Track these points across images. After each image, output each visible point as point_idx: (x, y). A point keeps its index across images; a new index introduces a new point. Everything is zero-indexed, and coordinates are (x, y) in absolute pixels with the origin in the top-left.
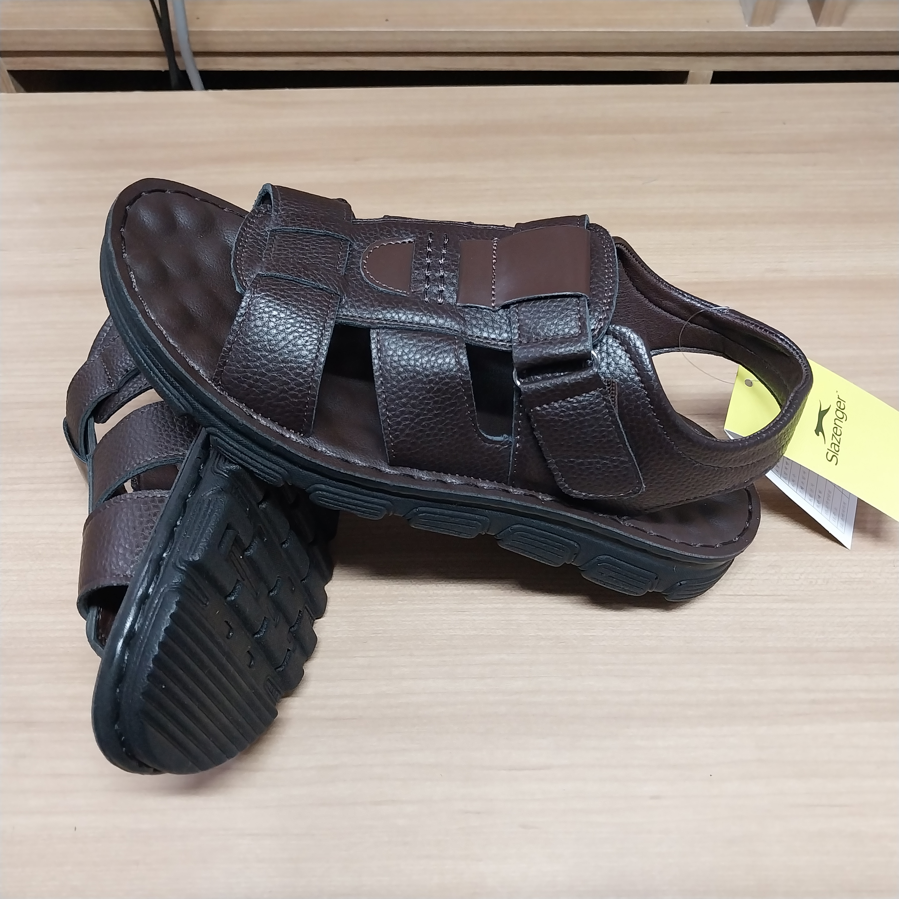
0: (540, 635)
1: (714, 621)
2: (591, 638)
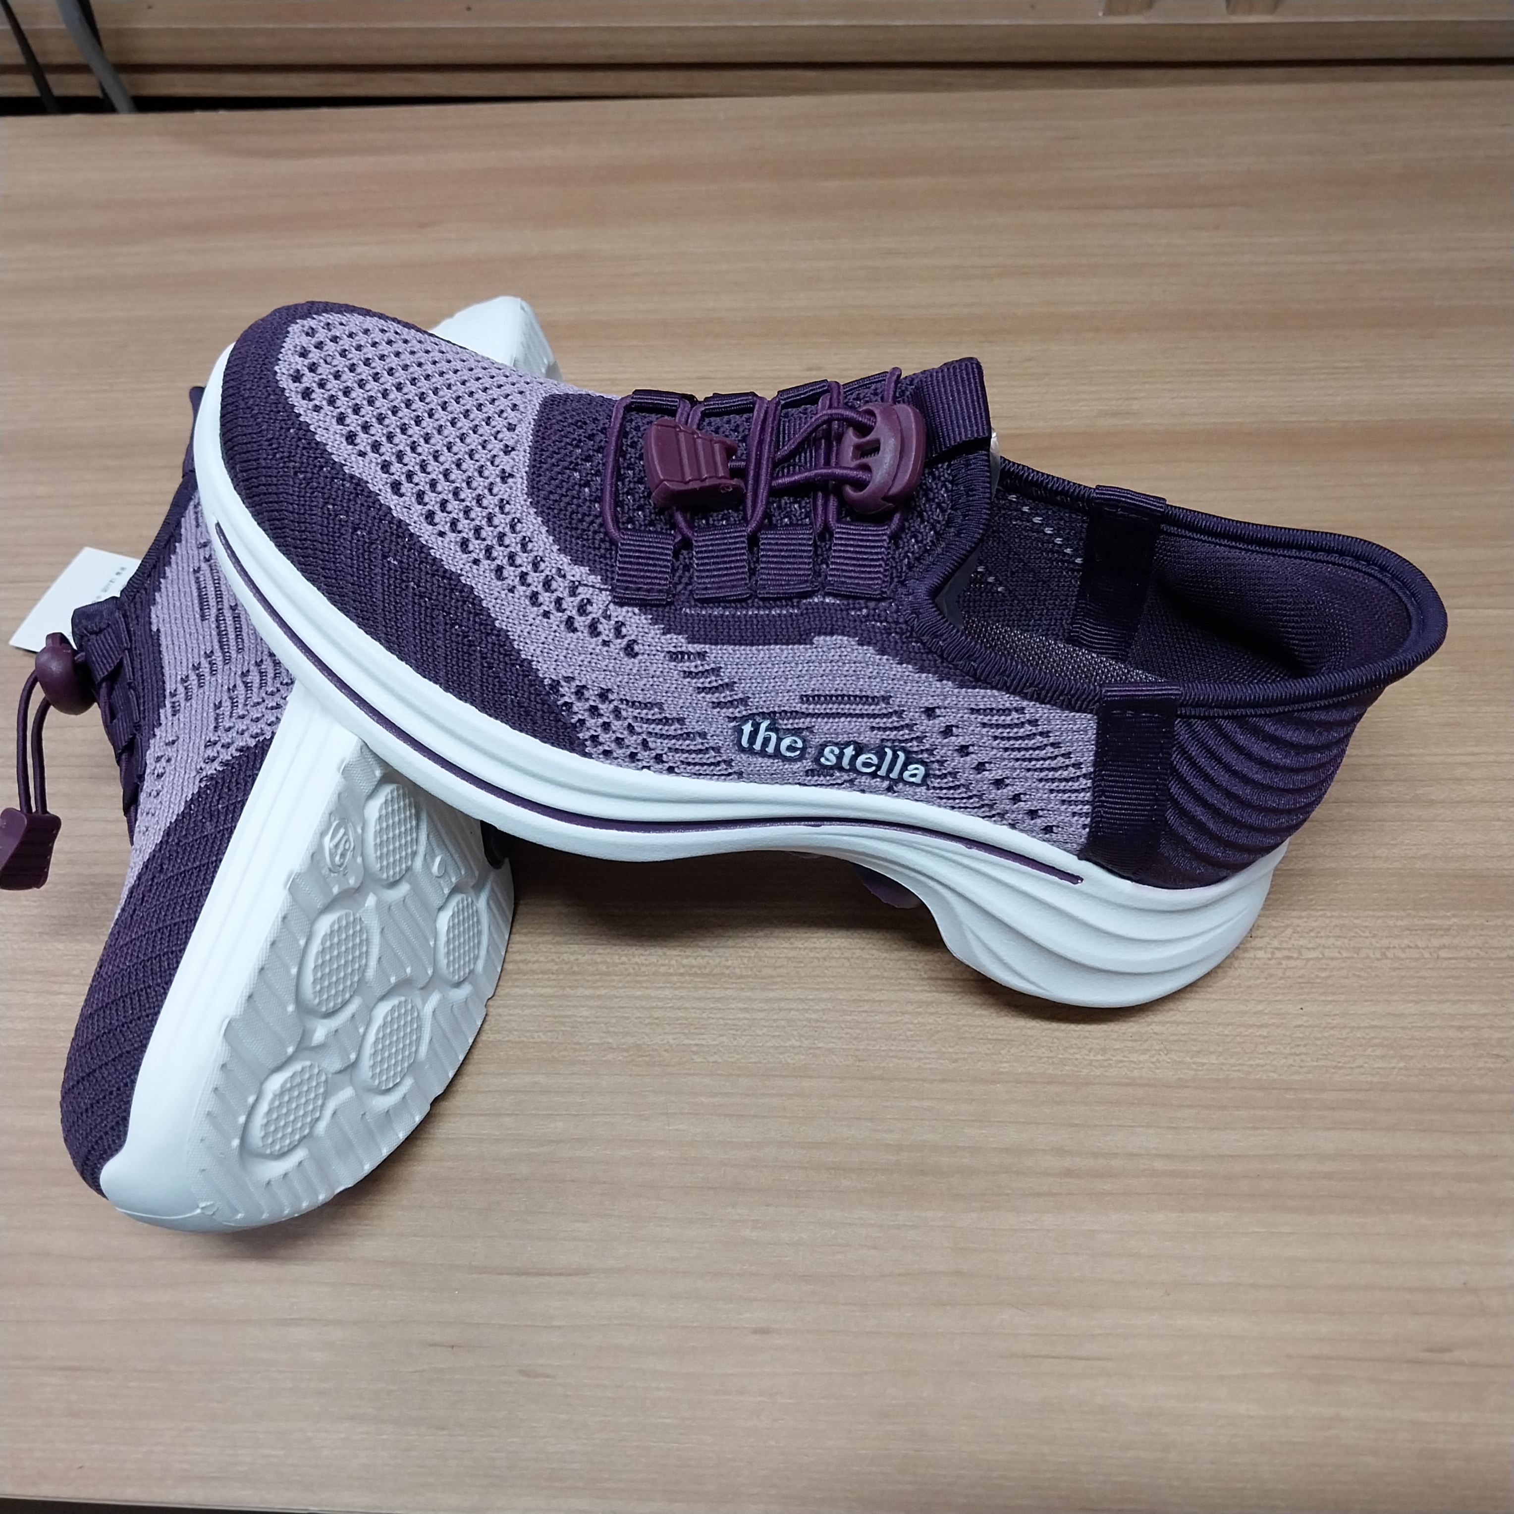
0: (609, 1043)
1: (912, 1023)
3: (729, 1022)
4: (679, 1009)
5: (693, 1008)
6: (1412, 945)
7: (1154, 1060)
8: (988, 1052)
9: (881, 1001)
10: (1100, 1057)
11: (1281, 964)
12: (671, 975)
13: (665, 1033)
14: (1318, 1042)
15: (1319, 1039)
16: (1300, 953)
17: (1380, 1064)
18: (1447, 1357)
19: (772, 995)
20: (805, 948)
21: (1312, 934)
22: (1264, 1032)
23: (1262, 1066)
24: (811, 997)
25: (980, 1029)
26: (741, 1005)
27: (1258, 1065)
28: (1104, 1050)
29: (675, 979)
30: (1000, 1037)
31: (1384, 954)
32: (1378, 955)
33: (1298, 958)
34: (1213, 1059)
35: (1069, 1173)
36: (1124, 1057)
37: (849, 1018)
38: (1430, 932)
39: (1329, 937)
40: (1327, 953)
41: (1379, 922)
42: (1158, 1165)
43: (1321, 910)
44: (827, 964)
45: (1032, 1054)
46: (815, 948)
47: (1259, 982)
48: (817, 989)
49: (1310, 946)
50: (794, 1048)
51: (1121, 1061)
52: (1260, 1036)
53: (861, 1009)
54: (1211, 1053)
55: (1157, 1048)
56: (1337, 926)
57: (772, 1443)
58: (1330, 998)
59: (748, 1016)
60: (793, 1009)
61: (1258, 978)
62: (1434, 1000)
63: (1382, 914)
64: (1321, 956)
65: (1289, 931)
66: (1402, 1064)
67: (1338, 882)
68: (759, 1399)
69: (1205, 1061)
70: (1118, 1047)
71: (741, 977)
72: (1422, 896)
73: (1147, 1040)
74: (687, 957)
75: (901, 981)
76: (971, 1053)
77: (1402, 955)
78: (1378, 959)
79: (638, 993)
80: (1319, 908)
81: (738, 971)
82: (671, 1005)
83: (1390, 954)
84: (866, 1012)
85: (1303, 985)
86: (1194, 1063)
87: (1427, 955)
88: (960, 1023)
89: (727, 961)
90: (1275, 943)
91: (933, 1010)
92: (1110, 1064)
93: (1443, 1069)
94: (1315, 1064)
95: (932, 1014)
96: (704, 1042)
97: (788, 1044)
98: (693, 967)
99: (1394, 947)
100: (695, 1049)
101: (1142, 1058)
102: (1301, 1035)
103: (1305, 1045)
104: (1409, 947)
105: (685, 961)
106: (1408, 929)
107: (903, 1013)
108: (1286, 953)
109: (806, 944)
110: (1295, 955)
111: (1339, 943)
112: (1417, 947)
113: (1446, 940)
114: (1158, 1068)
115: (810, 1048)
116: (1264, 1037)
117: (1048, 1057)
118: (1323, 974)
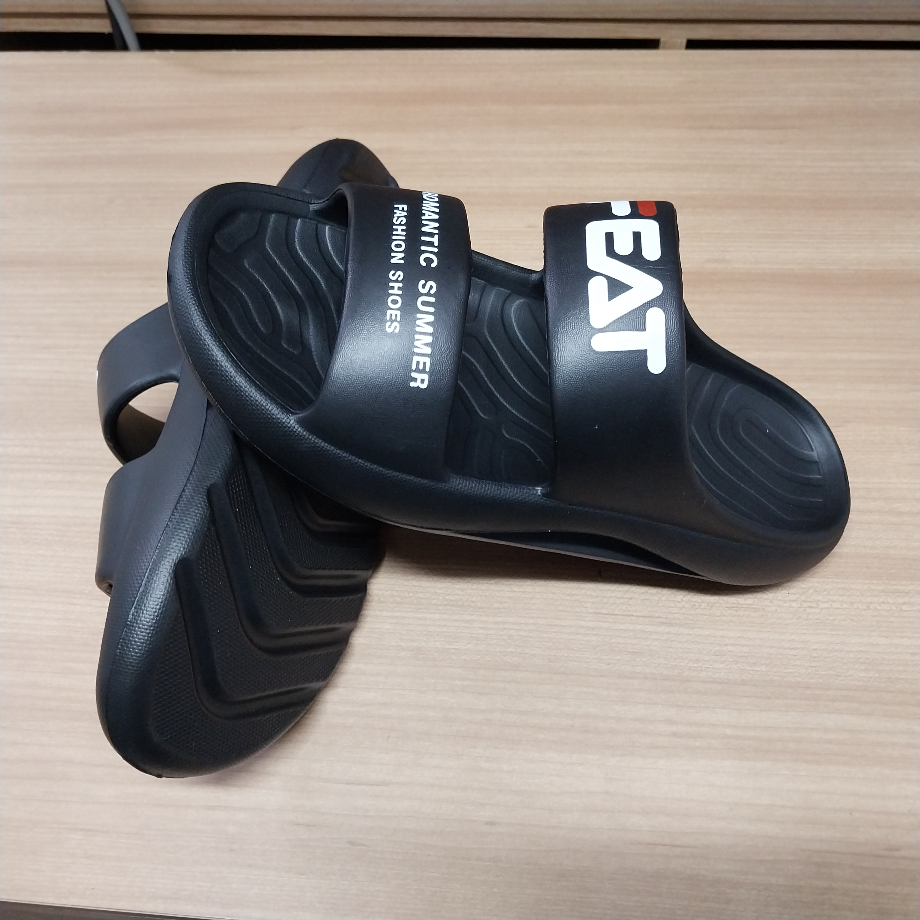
3: (473, 635)
4: (443, 626)
5: (452, 626)
6: (885, 601)
7: (728, 667)
8: (628, 659)
9: (564, 626)
10: (695, 665)
11: (805, 611)
12: (439, 605)
13: (436, 641)
14: (826, 660)
15: (827, 658)
16: (818, 605)
17: (863, 674)
18: (896, 854)
19: (499, 619)
20: (520, 592)
21: (825, 593)
22: (794, 652)
23: (792, 673)
24: (522, 622)
25: (624, 645)
26: (480, 625)
27: (790, 673)
28: (698, 661)
29: (441, 607)
30: (636, 651)
31: (868, 607)
32: (865, 607)
33: (816, 608)
34: (763, 668)
35: (675, 735)
36: (710, 665)
37: (545, 636)
38: (897, 594)
39: (835, 595)
40: (835, 605)
41: (866, 586)
42: (728, 731)
43: (833, 578)
44: (532, 602)
45: (655, 662)
46: (525, 592)
47: (792, 621)
48: (526, 617)
49: (824, 600)
50: (511, 652)
51: (708, 668)
52: (792, 655)
53: (553, 630)
54: (763, 664)
55: (730, 660)
56: (840, 588)
57: (496, 890)
58: (834, 633)
59: (484, 632)
60: (511, 629)
61: (792, 619)
62: (897, 636)
63: (867, 582)
64: (830, 607)
65: (811, 591)
66: (877, 675)
67: (842, 561)
68: (488, 863)
69: (758, 669)
70: (706, 659)
71: (481, 608)
72: (893, 571)
73: (724, 655)
74: (449, 594)
75: (577, 614)
76: (618, 660)
77: (879, 608)
78: (864, 610)
79: (420, 616)
80: (830, 577)
81: (479, 604)
82: (438, 624)
83: (872, 607)
84: (555, 632)
85: (819, 624)
86: (752, 670)
87: (894, 608)
88: (612, 641)
89: (472, 598)
90: (803, 598)
91: (595, 633)
92: (702, 670)
93: (901, 679)
94: (824, 673)
95: (595, 635)
96: (457, 647)
97: (509, 650)
98: (452, 600)
99: (874, 603)
100: (453, 651)
101: (721, 666)
102: (816, 655)
103: (819, 661)
104: (883, 603)
105: (447, 597)
106: (883, 592)
107: (578, 634)
108: (810, 604)
109: (520, 589)
110: (814, 605)
111: (841, 599)
112: (888, 603)
113: (906, 600)
114: (730, 673)
115: (522, 653)
116: (794, 655)
117: (664, 664)
118: (832, 618)
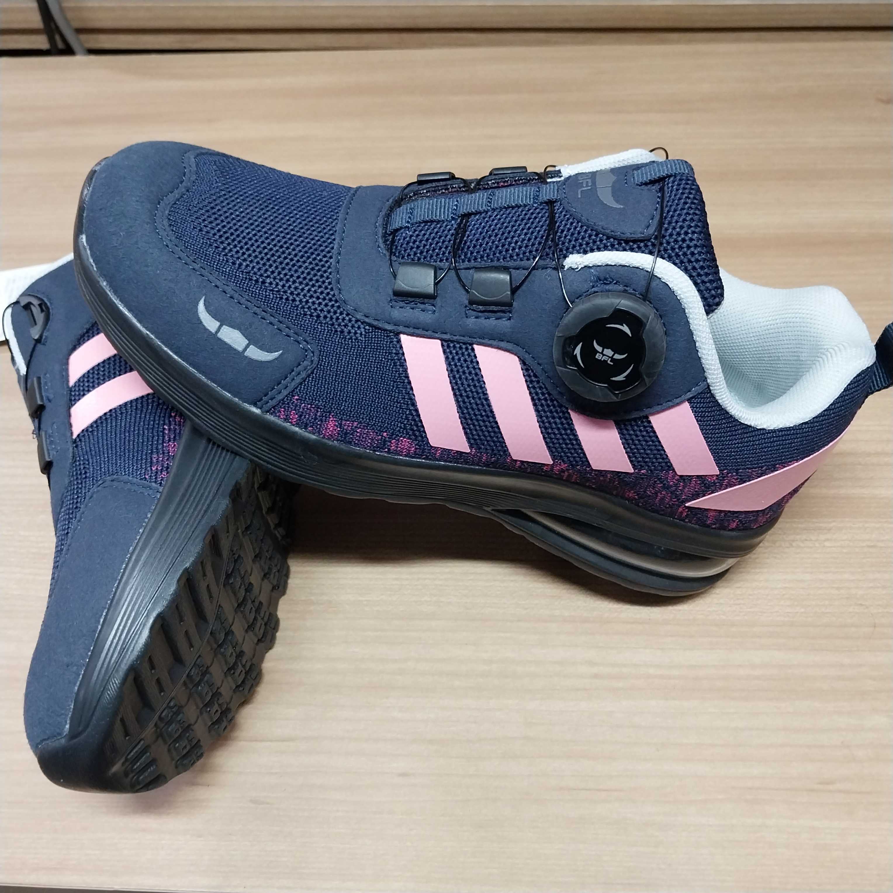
2: (365, 603)
13: (347, 594)
17: (788, 610)
18: (832, 787)
23: (716, 611)
27: (713, 611)
38: (819, 531)
42: (652, 671)
50: (427, 602)
57: (409, 844)
62: (822, 572)
68: (401, 817)
93: (828, 613)
